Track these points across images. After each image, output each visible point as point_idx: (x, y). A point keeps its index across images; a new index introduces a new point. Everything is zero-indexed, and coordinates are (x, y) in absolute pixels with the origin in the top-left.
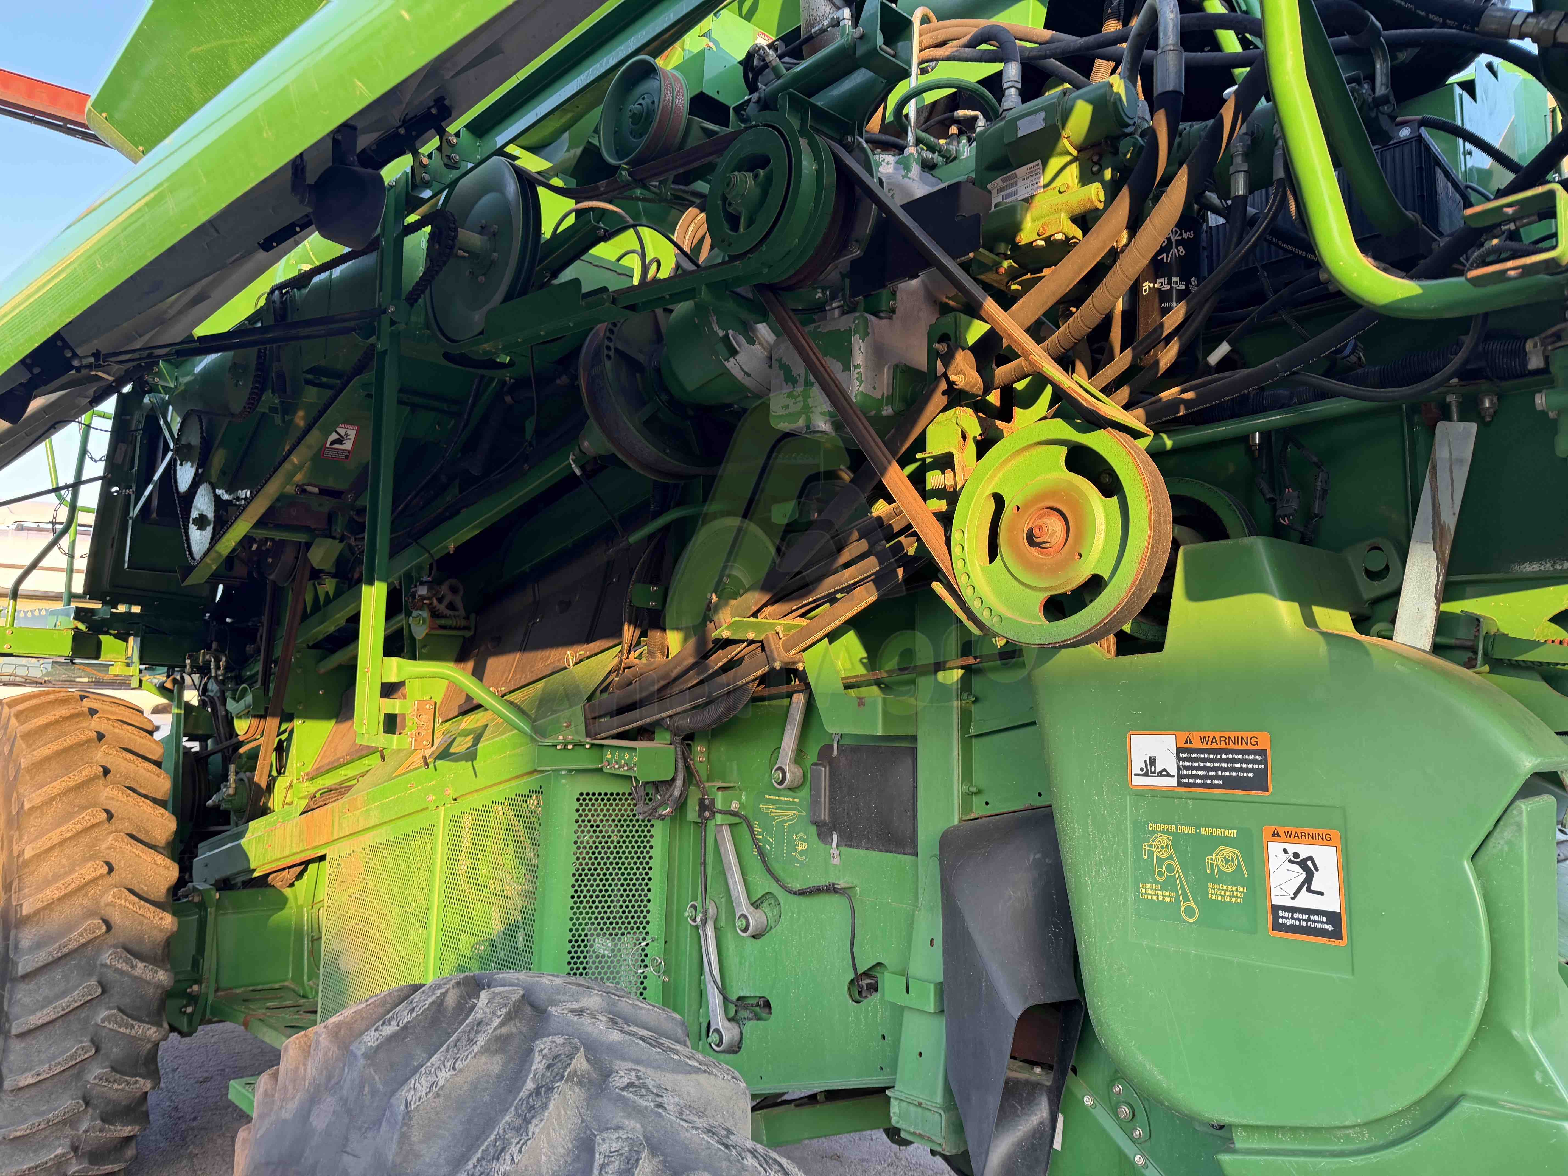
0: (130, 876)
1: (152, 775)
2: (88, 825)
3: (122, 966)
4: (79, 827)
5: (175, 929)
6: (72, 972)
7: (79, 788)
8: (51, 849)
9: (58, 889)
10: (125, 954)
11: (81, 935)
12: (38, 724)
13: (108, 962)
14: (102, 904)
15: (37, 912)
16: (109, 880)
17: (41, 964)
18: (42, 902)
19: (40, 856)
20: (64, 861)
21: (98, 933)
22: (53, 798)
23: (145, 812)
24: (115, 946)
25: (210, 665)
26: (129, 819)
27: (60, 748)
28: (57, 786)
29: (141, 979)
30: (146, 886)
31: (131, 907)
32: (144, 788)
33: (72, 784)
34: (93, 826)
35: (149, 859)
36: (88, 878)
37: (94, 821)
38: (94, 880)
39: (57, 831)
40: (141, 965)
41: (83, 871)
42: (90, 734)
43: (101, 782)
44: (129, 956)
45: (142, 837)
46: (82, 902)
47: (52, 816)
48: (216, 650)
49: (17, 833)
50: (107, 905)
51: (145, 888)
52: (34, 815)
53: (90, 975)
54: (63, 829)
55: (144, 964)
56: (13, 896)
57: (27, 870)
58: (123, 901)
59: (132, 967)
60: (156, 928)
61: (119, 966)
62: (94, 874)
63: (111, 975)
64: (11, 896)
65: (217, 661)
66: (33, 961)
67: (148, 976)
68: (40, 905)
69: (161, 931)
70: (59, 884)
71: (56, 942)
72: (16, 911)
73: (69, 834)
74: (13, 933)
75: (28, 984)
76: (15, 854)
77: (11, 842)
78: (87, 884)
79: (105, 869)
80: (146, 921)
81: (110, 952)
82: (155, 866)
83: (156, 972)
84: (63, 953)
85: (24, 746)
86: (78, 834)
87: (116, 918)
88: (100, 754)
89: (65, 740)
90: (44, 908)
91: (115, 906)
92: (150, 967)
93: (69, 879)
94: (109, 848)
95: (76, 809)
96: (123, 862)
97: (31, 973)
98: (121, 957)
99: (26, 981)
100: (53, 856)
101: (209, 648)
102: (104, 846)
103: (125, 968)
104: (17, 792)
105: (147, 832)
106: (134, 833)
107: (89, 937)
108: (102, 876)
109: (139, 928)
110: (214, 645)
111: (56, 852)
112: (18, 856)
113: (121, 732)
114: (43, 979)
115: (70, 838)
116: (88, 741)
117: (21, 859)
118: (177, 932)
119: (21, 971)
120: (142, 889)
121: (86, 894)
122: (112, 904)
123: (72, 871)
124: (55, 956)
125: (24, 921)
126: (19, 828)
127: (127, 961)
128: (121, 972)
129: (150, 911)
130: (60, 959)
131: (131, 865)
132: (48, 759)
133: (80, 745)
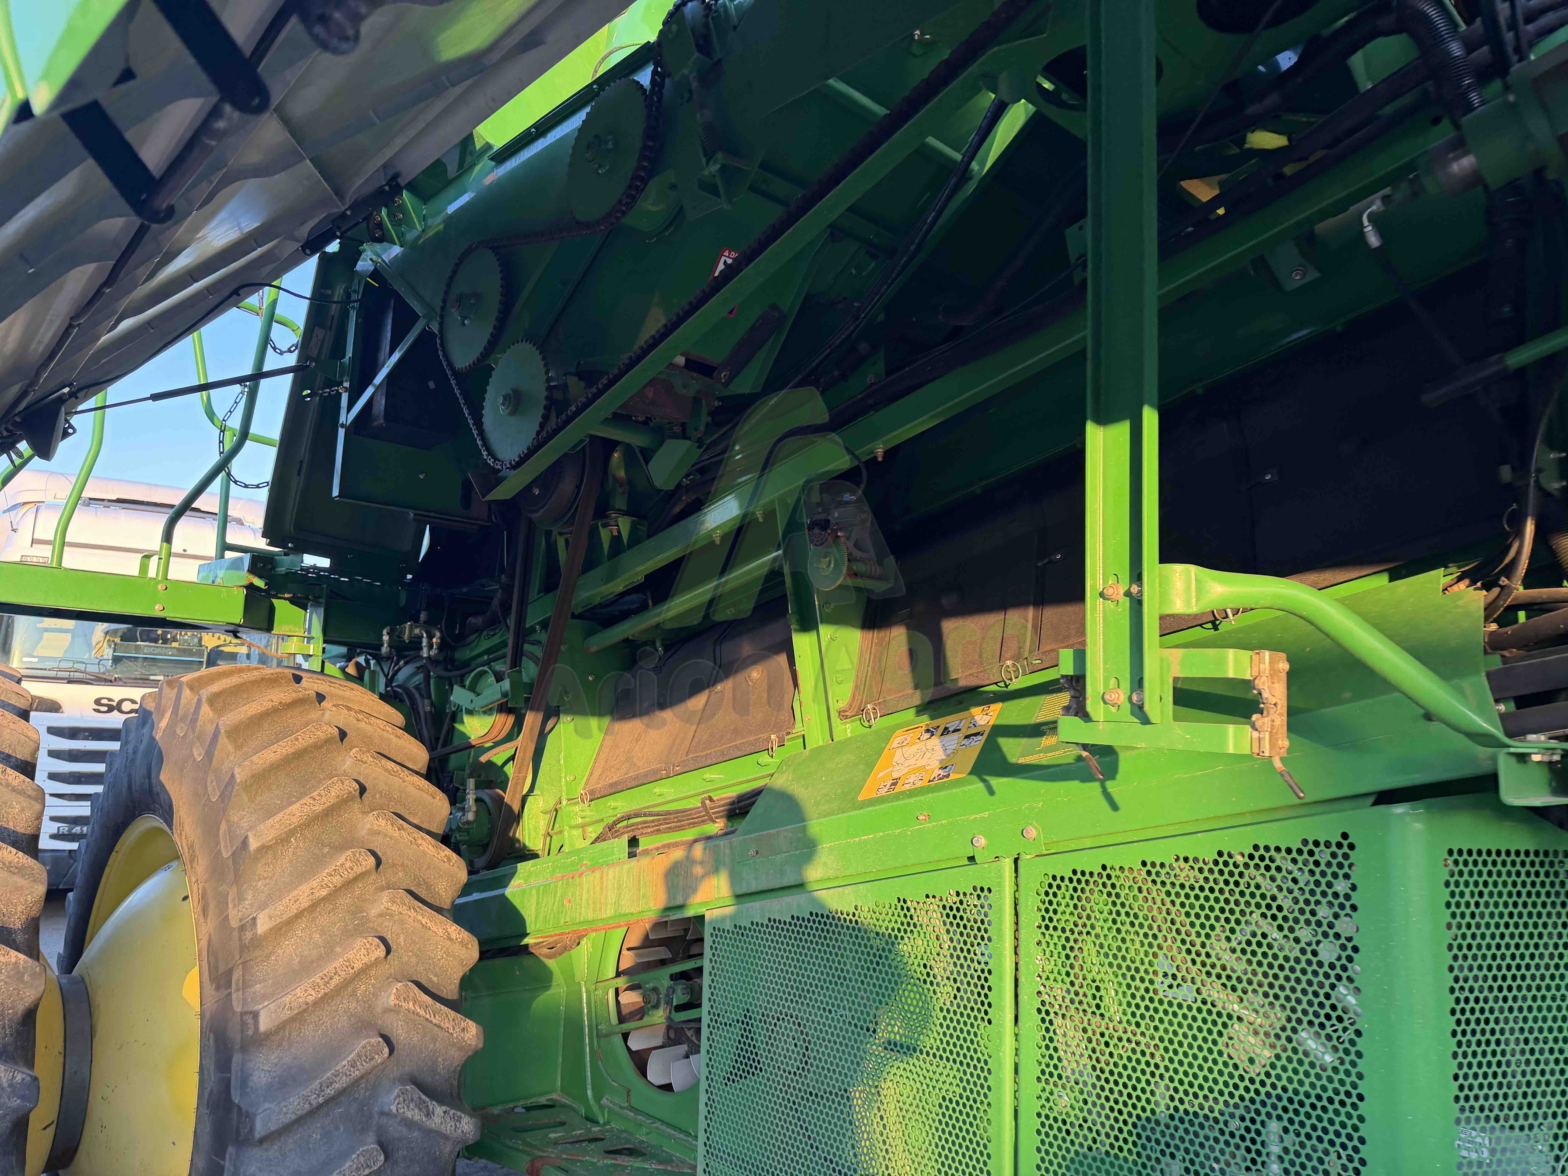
0: (414, 960)
1: (425, 795)
2: (351, 876)
3: (414, 1114)
4: (337, 880)
5: (481, 1046)
6: (337, 1128)
7: (327, 815)
8: (299, 916)
9: (315, 986)
10: (418, 1093)
11: (353, 1065)
12: (250, 713)
13: (393, 1108)
14: (379, 1010)
15: (281, 1027)
16: (386, 969)
17: (293, 1117)
18: (291, 1008)
19: (282, 929)
20: (316, 936)
21: (378, 1059)
22: (291, 833)
23: (425, 853)
24: (402, 1081)
25: (421, 643)
26: (403, 865)
27: (292, 750)
28: (296, 812)
29: (438, 1133)
30: (436, 976)
31: (422, 1013)
32: (415, 815)
33: (319, 808)
34: (356, 879)
35: (440, 932)
36: (358, 965)
37: (358, 870)
38: (365, 970)
39: (305, 888)
40: (439, 1110)
41: (351, 955)
42: (330, 730)
43: (356, 806)
44: (424, 1097)
45: (423, 895)
46: (348, 1006)
47: (291, 861)
48: (425, 623)
49: (235, 888)
50: (388, 1010)
51: (435, 979)
52: (263, 861)
53: (364, 1130)
54: (314, 883)
55: (444, 1108)
56: (234, 996)
57: (258, 953)
58: (411, 1004)
59: (428, 1115)
60: (454, 1045)
61: (409, 1114)
62: (366, 960)
63: (395, 1130)
64: (230, 994)
65: (430, 637)
66: (280, 1113)
67: (448, 1128)
68: (286, 1014)
69: (461, 1049)
70: (317, 979)
71: (315, 1078)
72: (244, 1024)
73: (324, 893)
74: (237, 1058)
75: (266, 1150)
76: (234, 924)
77: (223, 902)
78: (357, 975)
79: (381, 951)
80: (441, 1034)
81: (396, 1091)
82: (449, 943)
83: (459, 1120)
84: (327, 1096)
85: (230, 748)
86: (336, 892)
87: (400, 1032)
88: (349, 762)
89: (297, 739)
90: (292, 1020)
91: (398, 1012)
92: (452, 1112)
93: (329, 969)
94: (381, 915)
95: (326, 850)
96: (402, 936)
97: (273, 1133)
98: (412, 1100)
99: (265, 1146)
100: (300, 930)
101: (415, 619)
102: (374, 912)
103: (417, 1118)
104: (228, 821)
105: (429, 887)
106: (413, 889)
107: (364, 1067)
108: (377, 962)
109: (432, 1046)
110: (423, 616)
111: (303, 923)
112: (242, 928)
113: (369, 728)
114: (290, 1142)
115: (324, 899)
116: (328, 741)
117: (248, 935)
118: (482, 1049)
119: (260, 1130)
120: (431, 981)
121: (354, 994)
122: (396, 1010)
123: (329, 953)
124: (314, 1103)
125: (260, 1041)
126: (238, 880)
127: (421, 1104)
128: (410, 1124)
129: (447, 1018)
130: (320, 1106)
131: (414, 942)
132: (274, 768)
133: (317, 747)
